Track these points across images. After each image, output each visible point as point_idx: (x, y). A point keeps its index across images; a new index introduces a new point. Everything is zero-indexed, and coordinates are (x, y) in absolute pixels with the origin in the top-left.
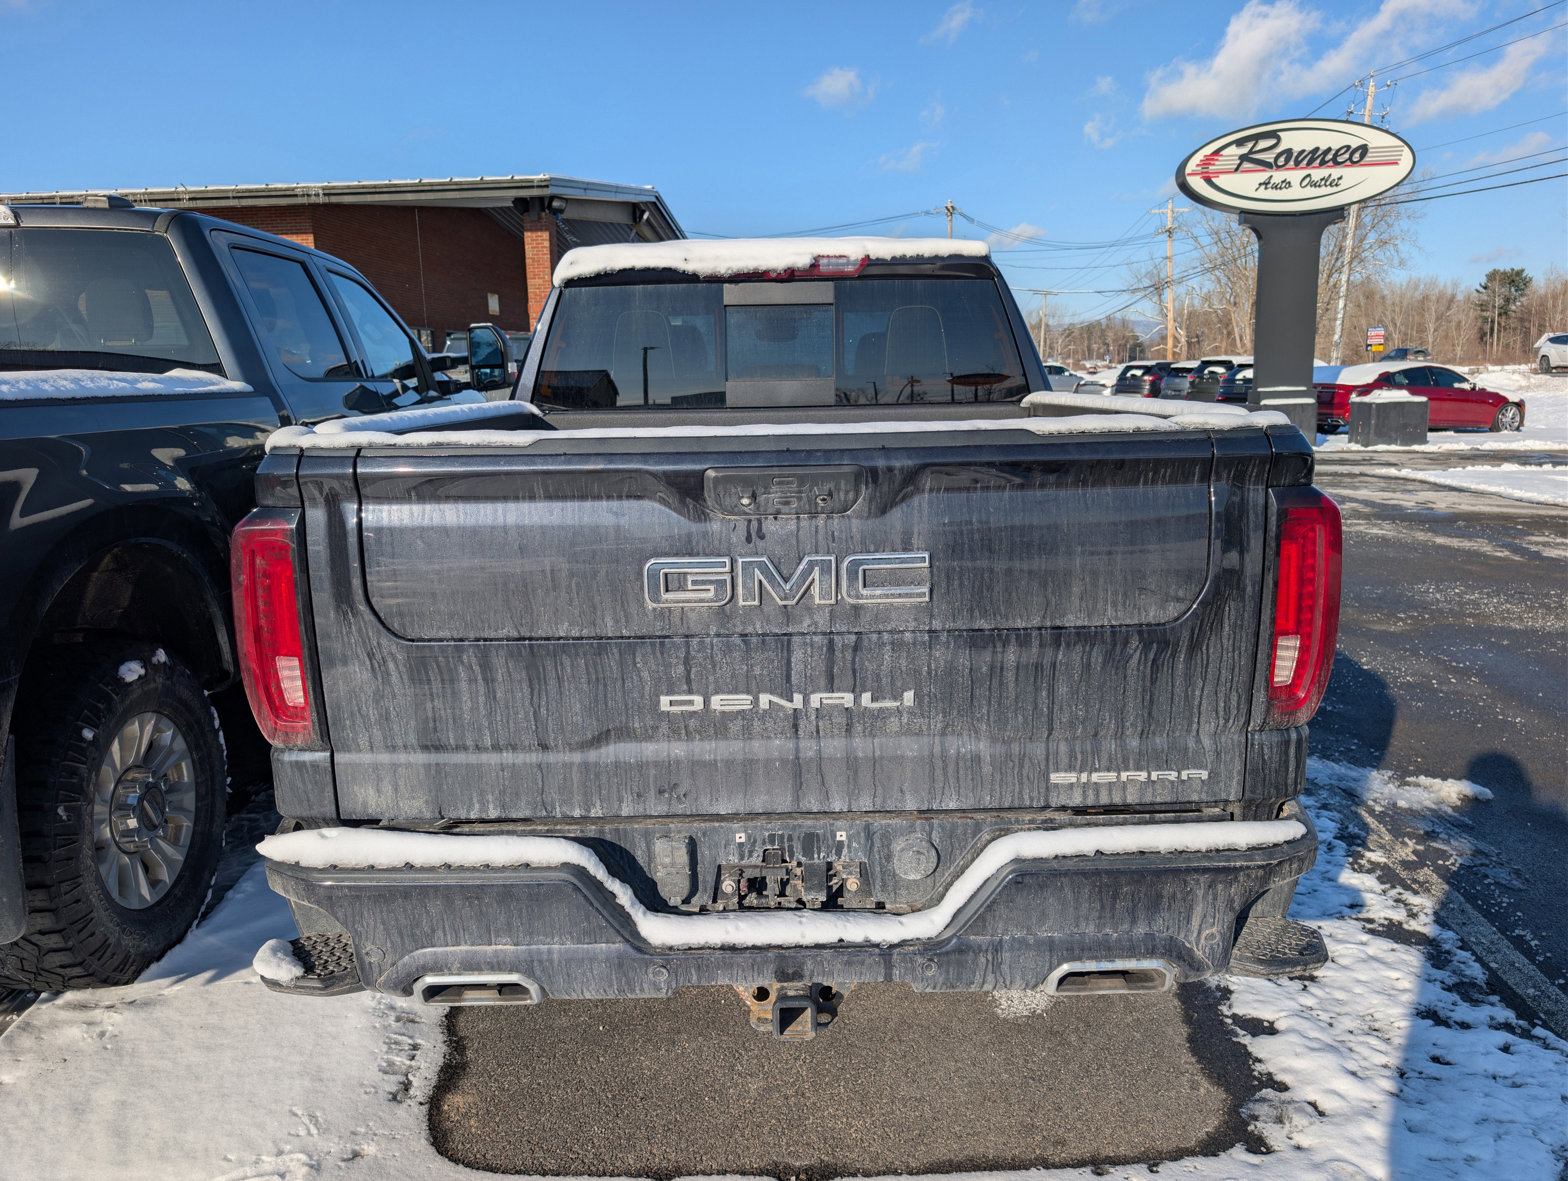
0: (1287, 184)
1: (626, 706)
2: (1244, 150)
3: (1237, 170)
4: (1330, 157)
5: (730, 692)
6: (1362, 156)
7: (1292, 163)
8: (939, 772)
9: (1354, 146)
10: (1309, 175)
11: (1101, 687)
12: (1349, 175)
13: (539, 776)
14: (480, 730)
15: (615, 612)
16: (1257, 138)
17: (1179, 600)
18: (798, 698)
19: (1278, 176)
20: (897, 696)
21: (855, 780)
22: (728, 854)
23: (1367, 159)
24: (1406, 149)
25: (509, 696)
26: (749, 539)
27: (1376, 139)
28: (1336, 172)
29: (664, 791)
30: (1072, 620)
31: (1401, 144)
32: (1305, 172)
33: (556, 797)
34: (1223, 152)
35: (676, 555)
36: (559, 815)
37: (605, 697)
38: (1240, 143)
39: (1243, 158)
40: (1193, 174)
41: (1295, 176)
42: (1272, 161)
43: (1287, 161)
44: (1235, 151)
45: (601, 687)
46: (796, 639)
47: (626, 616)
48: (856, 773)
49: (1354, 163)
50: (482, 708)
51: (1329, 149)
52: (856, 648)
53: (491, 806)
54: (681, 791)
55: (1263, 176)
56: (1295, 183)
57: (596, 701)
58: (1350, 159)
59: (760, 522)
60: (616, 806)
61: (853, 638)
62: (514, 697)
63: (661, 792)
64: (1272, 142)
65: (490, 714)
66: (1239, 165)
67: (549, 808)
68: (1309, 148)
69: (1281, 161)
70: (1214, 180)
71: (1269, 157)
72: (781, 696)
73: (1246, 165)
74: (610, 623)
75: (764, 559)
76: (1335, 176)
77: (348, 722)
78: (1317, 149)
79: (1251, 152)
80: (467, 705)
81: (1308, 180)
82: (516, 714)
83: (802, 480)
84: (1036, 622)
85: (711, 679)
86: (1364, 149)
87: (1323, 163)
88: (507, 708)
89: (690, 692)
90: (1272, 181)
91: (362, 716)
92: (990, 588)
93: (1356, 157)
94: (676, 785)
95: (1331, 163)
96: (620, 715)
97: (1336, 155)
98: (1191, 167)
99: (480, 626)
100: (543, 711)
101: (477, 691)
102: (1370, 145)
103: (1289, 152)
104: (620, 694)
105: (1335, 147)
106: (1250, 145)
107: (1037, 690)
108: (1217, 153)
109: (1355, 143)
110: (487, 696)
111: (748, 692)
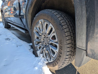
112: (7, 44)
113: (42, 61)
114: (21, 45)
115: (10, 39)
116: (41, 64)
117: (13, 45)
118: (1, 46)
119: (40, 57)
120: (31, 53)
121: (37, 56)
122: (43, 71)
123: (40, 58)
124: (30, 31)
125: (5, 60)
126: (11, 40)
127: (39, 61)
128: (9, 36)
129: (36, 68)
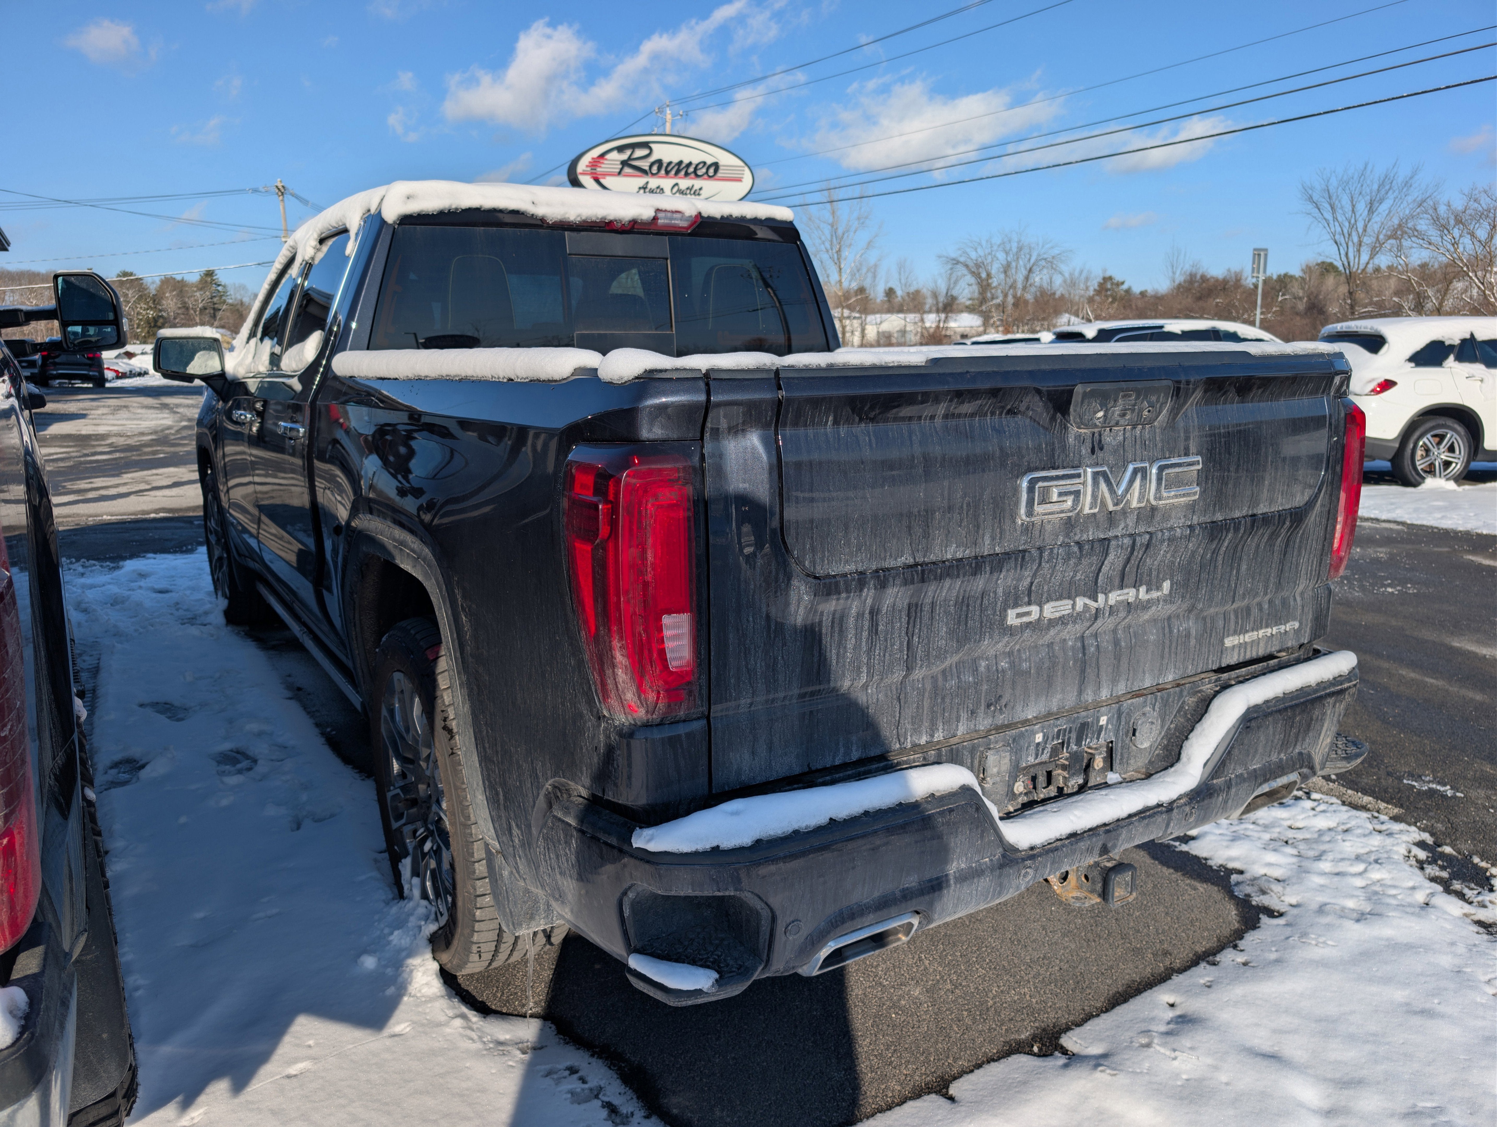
0: (660, 190)
1: (982, 622)
2: (624, 156)
3: (619, 173)
4: (691, 169)
5: (1057, 600)
6: (716, 171)
7: (663, 172)
8: (1167, 650)
9: (709, 162)
10: (677, 184)
11: (1261, 562)
12: (708, 186)
13: (898, 709)
14: (859, 668)
15: (993, 530)
16: (634, 146)
17: (1310, 487)
18: (1101, 597)
19: (654, 182)
20: (1159, 588)
21: (1118, 668)
22: (1028, 756)
23: (719, 175)
24: (746, 169)
25: (889, 627)
26: (1093, 452)
27: (725, 159)
28: (697, 183)
29: (991, 704)
30: (1262, 509)
31: (741, 164)
32: (673, 181)
33: (909, 726)
34: (608, 156)
35: (1043, 469)
36: (909, 746)
37: (967, 616)
38: (621, 149)
39: (624, 163)
40: (584, 173)
41: (667, 183)
42: (647, 168)
43: (659, 169)
44: (615, 156)
45: (964, 608)
46: (1113, 543)
47: (1001, 533)
48: (1119, 661)
49: (710, 177)
50: (864, 644)
51: (690, 164)
52: (1148, 546)
53: (854, 749)
54: (1003, 702)
55: (641, 181)
56: (667, 190)
57: (959, 622)
58: (707, 173)
59: (1100, 435)
60: (954, 727)
61: (1147, 537)
62: (893, 628)
63: (988, 706)
64: (645, 152)
65: (870, 651)
66: (621, 169)
67: (902, 740)
68: (676, 160)
69: (655, 169)
70: (602, 181)
71: (645, 164)
72: (1090, 598)
73: (627, 170)
74: (987, 541)
75: (1105, 468)
76: (696, 187)
77: (732, 681)
78: (681, 162)
79: (630, 159)
80: (850, 644)
81: (676, 189)
82: (892, 645)
83: (1138, 393)
84: (1244, 513)
85: (1046, 588)
86: (716, 166)
87: (687, 174)
88: (886, 640)
89: (1029, 603)
90: (649, 186)
91: (748, 670)
92: (1227, 484)
93: (711, 171)
94: (1000, 696)
95: (693, 175)
96: (976, 634)
97: (696, 169)
98: (582, 166)
99: (883, 556)
100: (916, 639)
101: (862, 626)
102: (721, 163)
103: (659, 162)
104: (978, 613)
105: (695, 161)
106: (628, 152)
107: (1232, 569)
108: (602, 156)
109: (709, 161)
110: (870, 631)
111: (1069, 598)
112: (225, 802)
113: (413, 921)
114: (332, 816)
115: (255, 761)
116: (405, 942)
117: (271, 811)
118: (183, 820)
119: (410, 899)
120: (375, 874)
121: (401, 895)
122: (400, 980)
123: (411, 904)
124: (360, 674)
125: (200, 915)
126: (262, 768)
127: (400, 924)
128: (253, 727)
129: (369, 962)
